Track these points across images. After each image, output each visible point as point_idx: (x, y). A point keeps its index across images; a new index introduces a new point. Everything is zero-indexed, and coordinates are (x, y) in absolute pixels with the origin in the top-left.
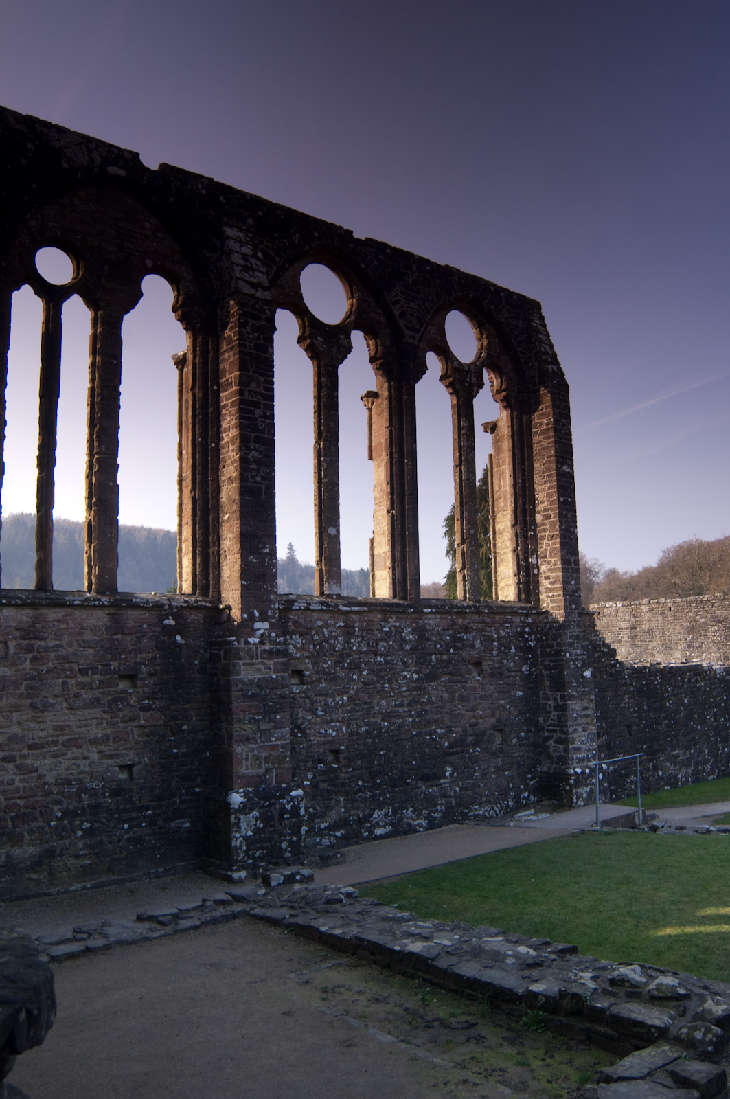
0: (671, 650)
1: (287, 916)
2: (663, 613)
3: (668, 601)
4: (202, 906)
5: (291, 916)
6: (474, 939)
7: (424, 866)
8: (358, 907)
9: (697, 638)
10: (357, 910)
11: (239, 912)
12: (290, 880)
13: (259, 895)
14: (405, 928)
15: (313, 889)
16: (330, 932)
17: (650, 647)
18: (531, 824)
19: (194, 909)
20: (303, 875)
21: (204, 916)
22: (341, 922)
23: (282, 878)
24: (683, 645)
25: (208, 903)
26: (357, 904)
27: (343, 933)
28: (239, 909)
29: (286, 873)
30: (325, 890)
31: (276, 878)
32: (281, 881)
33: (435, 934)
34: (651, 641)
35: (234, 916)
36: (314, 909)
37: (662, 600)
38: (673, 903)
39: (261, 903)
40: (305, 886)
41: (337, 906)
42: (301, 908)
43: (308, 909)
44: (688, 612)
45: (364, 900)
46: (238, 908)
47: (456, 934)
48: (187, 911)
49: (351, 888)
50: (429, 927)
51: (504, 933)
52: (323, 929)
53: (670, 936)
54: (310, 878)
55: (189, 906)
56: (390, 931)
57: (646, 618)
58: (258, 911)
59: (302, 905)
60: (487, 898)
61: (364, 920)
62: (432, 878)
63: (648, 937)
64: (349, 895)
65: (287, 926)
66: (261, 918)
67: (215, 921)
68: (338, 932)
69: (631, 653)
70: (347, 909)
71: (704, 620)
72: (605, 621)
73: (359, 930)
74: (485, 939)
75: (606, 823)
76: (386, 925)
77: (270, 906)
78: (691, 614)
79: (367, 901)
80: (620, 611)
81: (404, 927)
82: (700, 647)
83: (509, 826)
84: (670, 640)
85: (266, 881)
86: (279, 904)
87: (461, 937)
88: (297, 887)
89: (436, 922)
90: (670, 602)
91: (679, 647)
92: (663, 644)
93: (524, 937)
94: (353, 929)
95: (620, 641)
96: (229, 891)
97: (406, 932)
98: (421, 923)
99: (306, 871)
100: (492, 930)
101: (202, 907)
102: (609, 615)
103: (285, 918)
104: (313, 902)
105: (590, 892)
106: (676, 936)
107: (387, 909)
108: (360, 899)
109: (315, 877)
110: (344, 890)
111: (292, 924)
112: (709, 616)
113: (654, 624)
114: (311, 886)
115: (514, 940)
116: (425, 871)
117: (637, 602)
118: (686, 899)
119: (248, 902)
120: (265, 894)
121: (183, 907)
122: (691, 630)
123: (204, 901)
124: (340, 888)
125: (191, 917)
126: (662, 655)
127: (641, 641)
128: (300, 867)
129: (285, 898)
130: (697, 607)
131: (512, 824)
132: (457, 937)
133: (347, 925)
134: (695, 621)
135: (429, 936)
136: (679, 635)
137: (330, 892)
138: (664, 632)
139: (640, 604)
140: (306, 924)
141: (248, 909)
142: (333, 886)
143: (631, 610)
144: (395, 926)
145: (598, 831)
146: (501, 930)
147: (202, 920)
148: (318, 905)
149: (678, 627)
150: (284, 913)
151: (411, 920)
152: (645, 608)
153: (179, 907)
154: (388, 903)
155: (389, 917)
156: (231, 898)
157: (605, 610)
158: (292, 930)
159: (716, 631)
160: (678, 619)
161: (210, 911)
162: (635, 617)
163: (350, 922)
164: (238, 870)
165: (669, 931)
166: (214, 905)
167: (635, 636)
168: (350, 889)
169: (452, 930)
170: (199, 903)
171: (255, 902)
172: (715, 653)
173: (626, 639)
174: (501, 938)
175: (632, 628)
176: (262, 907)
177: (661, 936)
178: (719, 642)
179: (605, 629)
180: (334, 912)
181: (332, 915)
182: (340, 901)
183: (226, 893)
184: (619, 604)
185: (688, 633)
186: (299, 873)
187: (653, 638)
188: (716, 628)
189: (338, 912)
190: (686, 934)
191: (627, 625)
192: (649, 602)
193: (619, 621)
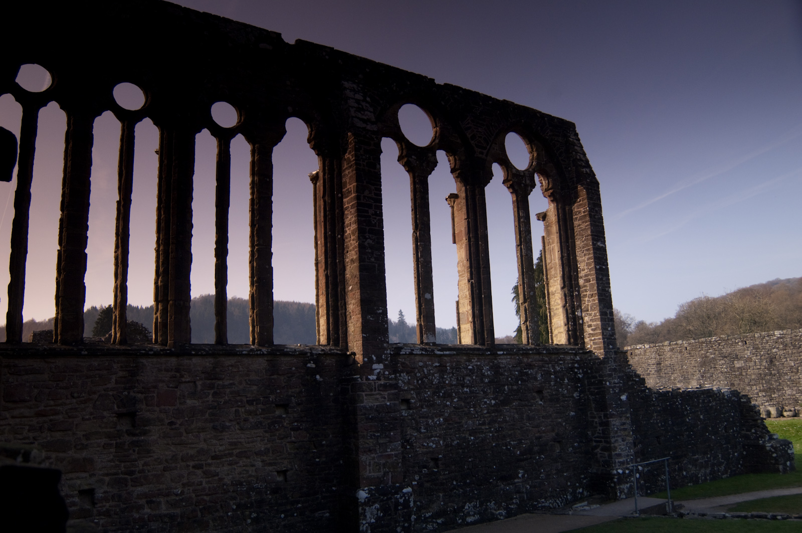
0: (689, 379)
2: (681, 352)
3: (684, 342)
9: (709, 370)
17: (672, 378)
18: (585, 513)
24: (698, 376)
34: (672, 374)
37: (680, 342)
44: (700, 350)
57: (668, 356)
69: (658, 383)
71: (713, 356)
72: (637, 359)
75: (643, 511)
78: (703, 352)
80: (648, 351)
82: (711, 376)
83: (568, 514)
84: (687, 372)
90: (686, 343)
91: (695, 378)
92: (682, 375)
95: (649, 374)
102: (640, 355)
112: (717, 352)
113: (674, 361)
117: (661, 344)
122: (703, 364)
126: (682, 384)
127: (665, 374)
130: (707, 346)
131: (570, 513)
134: (706, 357)
136: (694, 368)
138: (682, 366)
139: (663, 346)
143: (656, 350)
145: (637, 517)
149: (693, 362)
152: (667, 349)
157: (636, 351)
159: (723, 364)
160: (693, 356)
162: (659, 355)
167: (660, 370)
172: (723, 381)
173: (653, 372)
175: (657, 364)
178: (726, 372)
184: (647, 346)
185: (702, 366)
187: (674, 371)
188: (723, 362)
191: (653, 361)
192: (670, 344)
193: (647, 359)
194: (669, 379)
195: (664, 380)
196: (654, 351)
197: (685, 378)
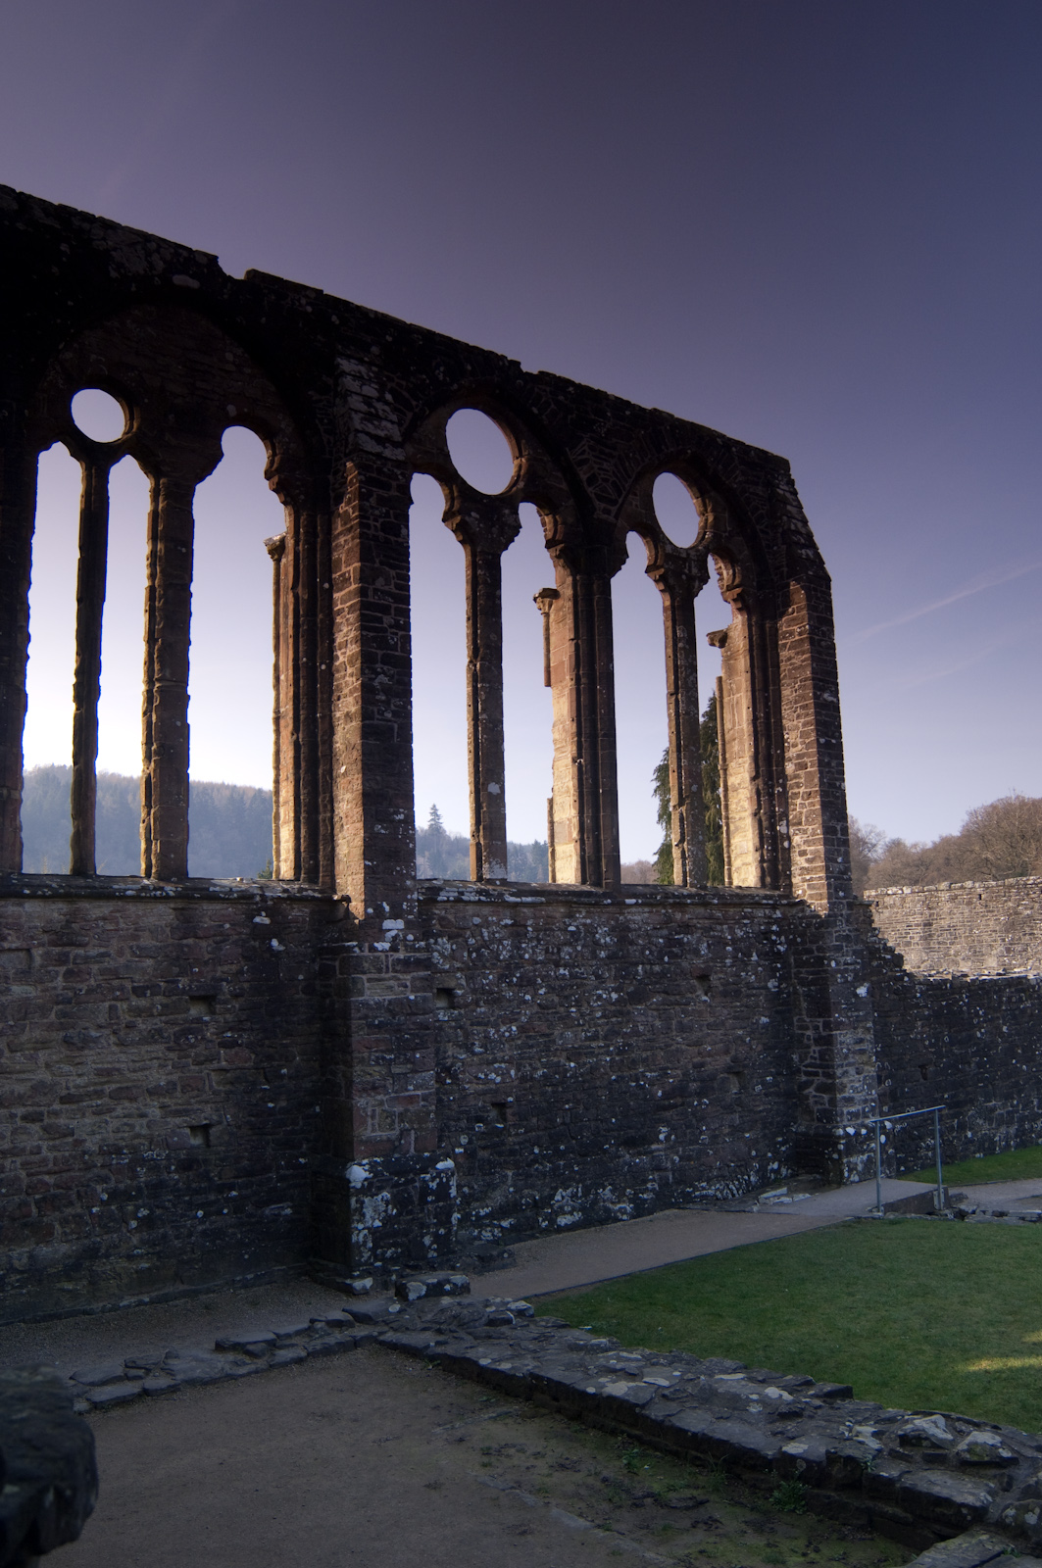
0: (983, 955)
1: (432, 1344)
2: (969, 903)
3: (977, 885)
4: (309, 1328)
5: (438, 1343)
6: (702, 1377)
7: (628, 1271)
8: (534, 1331)
9: (1020, 939)
10: (532, 1335)
11: (362, 1338)
12: (436, 1291)
13: (391, 1313)
14: (602, 1361)
15: (469, 1304)
16: (493, 1367)
17: (952, 952)
18: (782, 1209)
19: (298, 1333)
20: (454, 1284)
21: (313, 1343)
22: (509, 1353)
23: (425, 1288)
24: (1000, 949)
25: (319, 1325)
26: (532, 1326)
27: (513, 1368)
28: (362, 1334)
29: (429, 1281)
30: (487, 1306)
31: (416, 1288)
32: (424, 1293)
33: (646, 1370)
34: (952, 943)
35: (356, 1344)
36: (470, 1334)
37: (969, 884)
38: (991, 1323)
39: (393, 1325)
40: (458, 1299)
41: (504, 1329)
42: (451, 1331)
43: (461, 1334)
44: (1006, 901)
45: (543, 1320)
46: (360, 1331)
47: (676, 1370)
48: (288, 1336)
49: (524, 1303)
50: (637, 1360)
51: (746, 1368)
52: (484, 1362)
53: (987, 1372)
54: (465, 1289)
55: (291, 1329)
56: (581, 1366)
57: (945, 910)
58: (390, 1336)
59: (453, 1327)
60: (720, 1316)
61: (543, 1349)
62: (640, 1288)
63: (954, 1373)
64: (520, 1313)
65: (432, 1358)
66: (394, 1347)
67: (328, 1351)
68: (505, 1366)
69: (924, 961)
70: (519, 1332)
71: (1029, 912)
72: (887, 914)
73: (536, 1364)
74: (717, 1377)
75: (891, 1207)
76: (575, 1356)
77: (407, 1329)
78: (1010, 904)
79: (547, 1322)
80: (908, 900)
81: (602, 1359)
82: (1024, 951)
83: (752, 1212)
84: (979, 941)
85: (401, 1293)
86: (420, 1325)
87: (683, 1373)
88: (446, 1301)
89: (647, 1351)
90: (980, 887)
91: (993, 952)
92: (971, 947)
93: (774, 1375)
94: (526, 1362)
95: (908, 944)
96: (347, 1308)
97: (604, 1366)
98: (625, 1354)
99: (459, 1278)
100: (728, 1363)
101: (309, 1331)
102: (892, 906)
103: (428, 1346)
104: (468, 1323)
105: (869, 1308)
106: (996, 1372)
107: (576, 1333)
108: (537, 1319)
109: (472, 1287)
110: (513, 1306)
111: (439, 1354)
112: (1036, 906)
113: (957, 919)
114: (466, 1300)
115: (760, 1378)
116: (630, 1278)
117: (933, 887)
118: (1010, 1318)
119: (376, 1323)
120: (399, 1312)
121: (282, 1331)
122: (1010, 927)
123: (312, 1321)
124: (509, 1303)
125: (293, 1345)
126: (970, 963)
127: (939, 943)
128: (450, 1272)
129: (429, 1317)
130: (1018, 893)
131: (755, 1209)
132: (677, 1373)
133: (519, 1356)
134: (1016, 913)
135: (636, 1372)
136: (994, 934)
137: (494, 1308)
138: (971, 930)
139: (937, 890)
140: (458, 1355)
141: (375, 1334)
142: (498, 1300)
143: (924, 898)
144: (587, 1357)
145: (879, 1218)
146: (741, 1364)
147: (310, 1350)
148: (476, 1327)
149: (991, 923)
150: (428, 1339)
151: (610, 1349)
152: (945, 896)
153: (277, 1331)
154: (577, 1326)
155: (579, 1345)
156: (350, 1318)
157: (887, 899)
158: (439, 1364)
160: (993, 911)
161: (321, 1336)
162: (930, 908)
163: (523, 1352)
164: (361, 1277)
165: (985, 1364)
166: (326, 1328)
167: (930, 935)
168: (522, 1304)
169: (670, 1364)
170: (306, 1325)
171: (386, 1323)
173: (917, 940)
174: (741, 1376)
175: (925, 925)
176: (395, 1330)
177: (975, 1372)
179: (886, 926)
180: (499, 1338)
181: (496, 1341)
182: (508, 1321)
183: (343, 1310)
184: (907, 890)
185: (1007, 931)
186: (448, 1281)
187: (956, 938)
189: (506, 1338)
190: (1011, 1369)
191: (919, 919)
192: (950, 887)
193: (906, 915)
194: (947, 955)
195: (936, 956)
196: (919, 901)
197: (975, 952)
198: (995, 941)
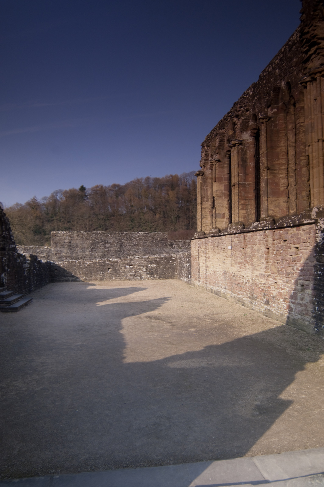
198: (88, 247)
